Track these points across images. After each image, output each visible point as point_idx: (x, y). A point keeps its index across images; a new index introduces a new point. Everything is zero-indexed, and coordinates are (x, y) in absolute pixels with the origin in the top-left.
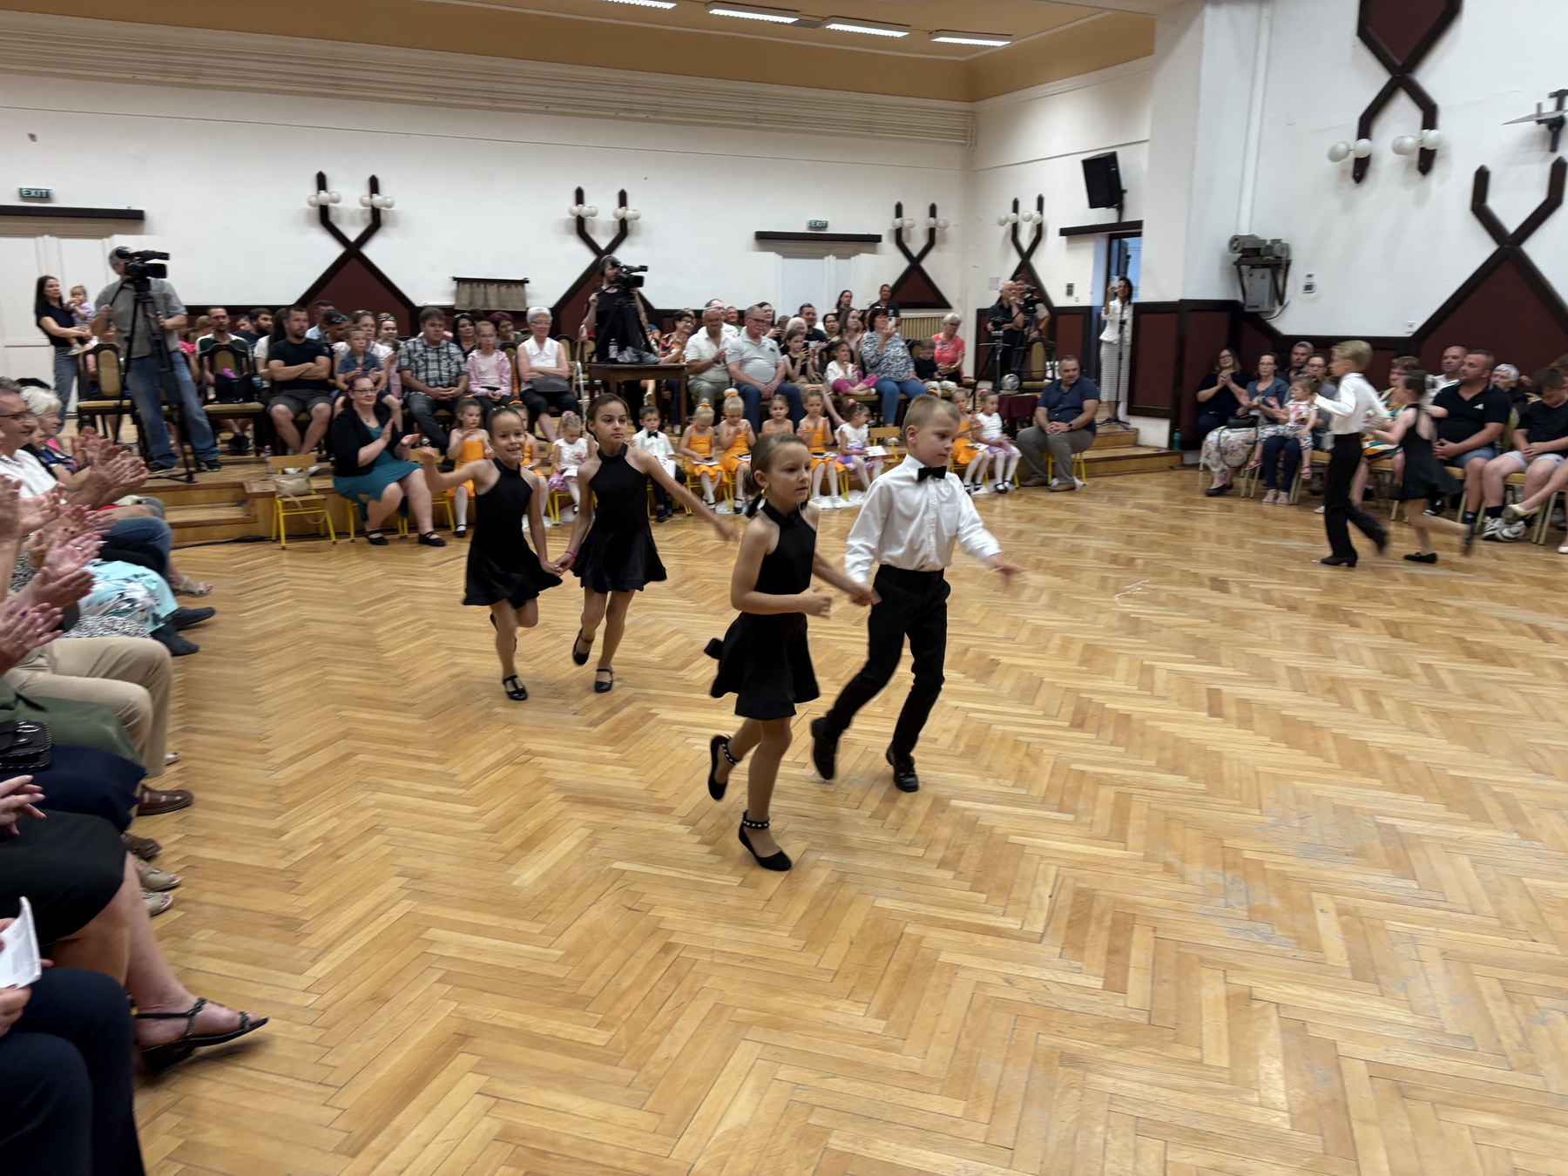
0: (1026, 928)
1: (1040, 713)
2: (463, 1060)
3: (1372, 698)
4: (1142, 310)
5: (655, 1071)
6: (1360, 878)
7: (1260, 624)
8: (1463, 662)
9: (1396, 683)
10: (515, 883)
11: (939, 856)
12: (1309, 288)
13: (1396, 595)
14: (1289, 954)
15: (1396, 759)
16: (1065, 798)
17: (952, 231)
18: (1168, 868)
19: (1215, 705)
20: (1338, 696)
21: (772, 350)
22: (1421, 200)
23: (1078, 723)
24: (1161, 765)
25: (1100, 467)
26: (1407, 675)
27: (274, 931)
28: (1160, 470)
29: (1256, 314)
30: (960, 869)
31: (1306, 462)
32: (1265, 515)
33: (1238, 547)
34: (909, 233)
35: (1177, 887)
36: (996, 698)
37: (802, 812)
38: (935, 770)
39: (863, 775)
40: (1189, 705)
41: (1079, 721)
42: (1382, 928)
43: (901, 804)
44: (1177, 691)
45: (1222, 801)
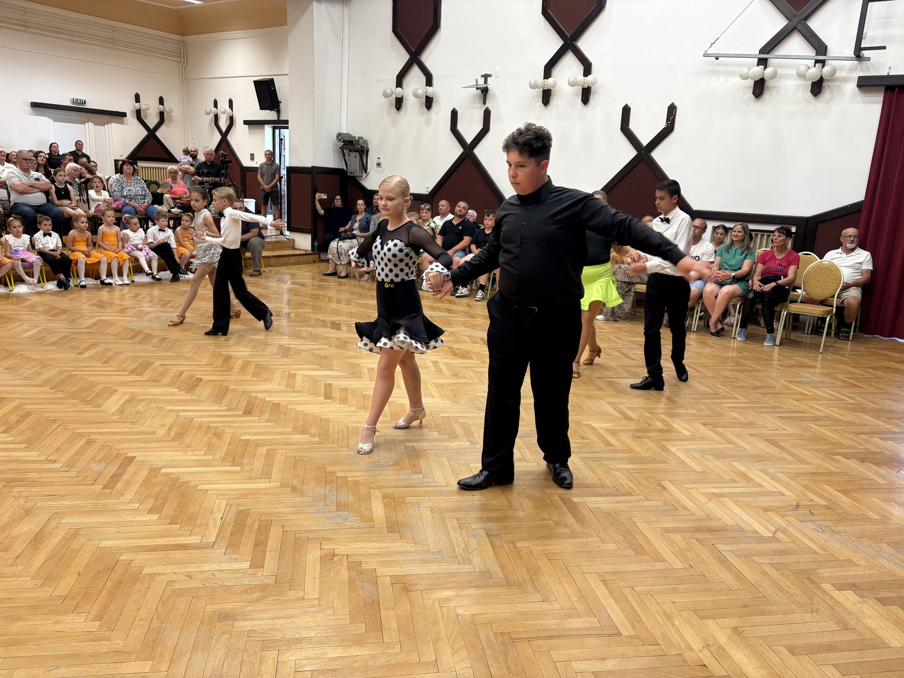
0: (204, 541)
1: (225, 408)
4: (291, 170)
6: (394, 477)
11: (149, 506)
14: (357, 526)
16: (236, 457)
18: (294, 489)
19: (328, 392)
22: (428, 123)
24: (295, 430)
25: (273, 261)
28: (308, 263)
29: (354, 177)
30: (163, 512)
33: (348, 305)
34: (146, 113)
35: (300, 499)
36: (198, 402)
37: (48, 493)
38: (152, 451)
39: (99, 462)
40: (314, 394)
41: (248, 411)
42: (404, 502)
43: (126, 477)
44: (308, 387)
45: (328, 446)
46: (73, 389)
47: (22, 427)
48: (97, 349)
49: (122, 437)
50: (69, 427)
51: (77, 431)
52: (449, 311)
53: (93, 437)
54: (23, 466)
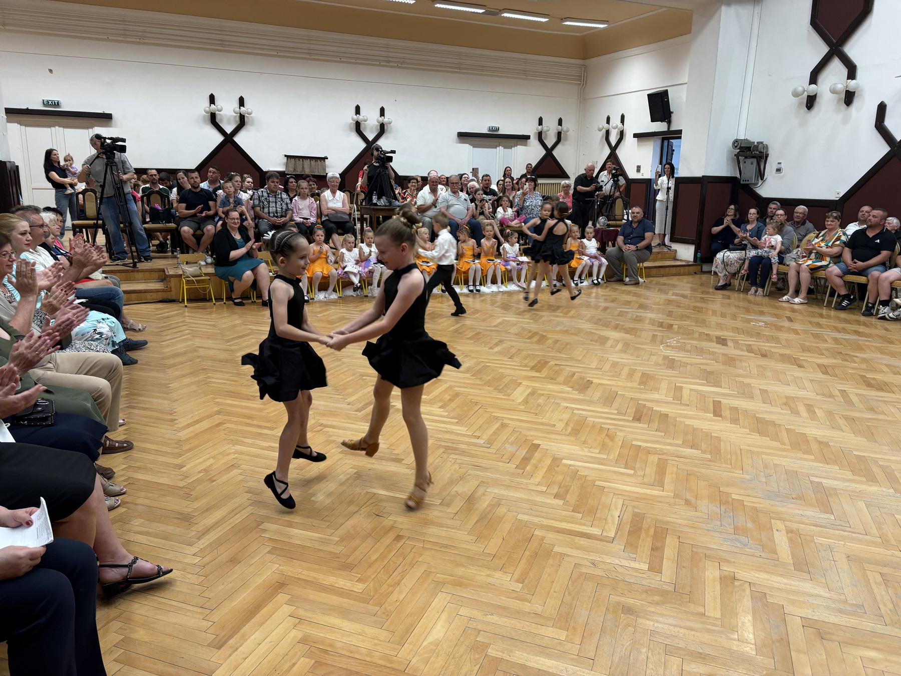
0: (605, 534)
1: (616, 412)
2: (281, 597)
3: (810, 408)
4: (680, 182)
5: (389, 608)
6: (800, 512)
7: (744, 364)
8: (864, 389)
9: (825, 400)
10: (313, 499)
11: (555, 491)
12: (778, 170)
13: (826, 350)
14: (758, 555)
15: (823, 444)
16: (629, 461)
17: (571, 134)
18: (687, 502)
19: (717, 410)
20: (790, 407)
21: (466, 200)
22: (845, 121)
23: (638, 418)
24: (685, 444)
25: (654, 271)
26: (831, 396)
27: (176, 521)
28: (689, 274)
29: (747, 185)
30: (567, 499)
31: (775, 271)
32: (750, 302)
33: (734, 320)
34: (546, 134)
35: (693, 513)
36: (590, 402)
37: (476, 464)
38: (553, 442)
39: (512, 444)
40: (703, 410)
41: (637, 417)
42: (813, 541)
43: (533, 461)
44: (695, 401)
45: (720, 465)
46: (488, 378)
47: (454, 405)
48: (504, 345)
49: (529, 425)
50: (487, 410)
51: (493, 414)
52: (857, 333)
53: (506, 421)
54: (456, 438)
